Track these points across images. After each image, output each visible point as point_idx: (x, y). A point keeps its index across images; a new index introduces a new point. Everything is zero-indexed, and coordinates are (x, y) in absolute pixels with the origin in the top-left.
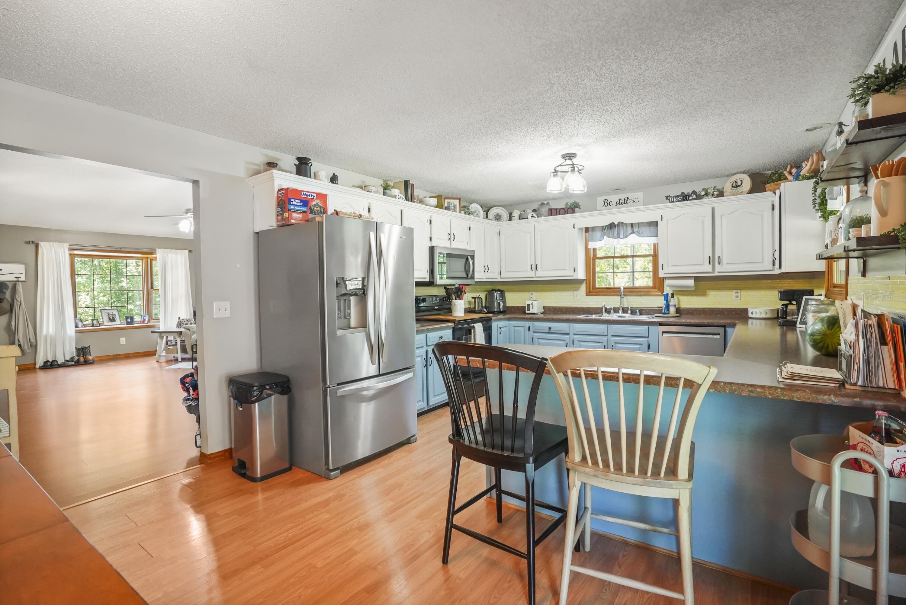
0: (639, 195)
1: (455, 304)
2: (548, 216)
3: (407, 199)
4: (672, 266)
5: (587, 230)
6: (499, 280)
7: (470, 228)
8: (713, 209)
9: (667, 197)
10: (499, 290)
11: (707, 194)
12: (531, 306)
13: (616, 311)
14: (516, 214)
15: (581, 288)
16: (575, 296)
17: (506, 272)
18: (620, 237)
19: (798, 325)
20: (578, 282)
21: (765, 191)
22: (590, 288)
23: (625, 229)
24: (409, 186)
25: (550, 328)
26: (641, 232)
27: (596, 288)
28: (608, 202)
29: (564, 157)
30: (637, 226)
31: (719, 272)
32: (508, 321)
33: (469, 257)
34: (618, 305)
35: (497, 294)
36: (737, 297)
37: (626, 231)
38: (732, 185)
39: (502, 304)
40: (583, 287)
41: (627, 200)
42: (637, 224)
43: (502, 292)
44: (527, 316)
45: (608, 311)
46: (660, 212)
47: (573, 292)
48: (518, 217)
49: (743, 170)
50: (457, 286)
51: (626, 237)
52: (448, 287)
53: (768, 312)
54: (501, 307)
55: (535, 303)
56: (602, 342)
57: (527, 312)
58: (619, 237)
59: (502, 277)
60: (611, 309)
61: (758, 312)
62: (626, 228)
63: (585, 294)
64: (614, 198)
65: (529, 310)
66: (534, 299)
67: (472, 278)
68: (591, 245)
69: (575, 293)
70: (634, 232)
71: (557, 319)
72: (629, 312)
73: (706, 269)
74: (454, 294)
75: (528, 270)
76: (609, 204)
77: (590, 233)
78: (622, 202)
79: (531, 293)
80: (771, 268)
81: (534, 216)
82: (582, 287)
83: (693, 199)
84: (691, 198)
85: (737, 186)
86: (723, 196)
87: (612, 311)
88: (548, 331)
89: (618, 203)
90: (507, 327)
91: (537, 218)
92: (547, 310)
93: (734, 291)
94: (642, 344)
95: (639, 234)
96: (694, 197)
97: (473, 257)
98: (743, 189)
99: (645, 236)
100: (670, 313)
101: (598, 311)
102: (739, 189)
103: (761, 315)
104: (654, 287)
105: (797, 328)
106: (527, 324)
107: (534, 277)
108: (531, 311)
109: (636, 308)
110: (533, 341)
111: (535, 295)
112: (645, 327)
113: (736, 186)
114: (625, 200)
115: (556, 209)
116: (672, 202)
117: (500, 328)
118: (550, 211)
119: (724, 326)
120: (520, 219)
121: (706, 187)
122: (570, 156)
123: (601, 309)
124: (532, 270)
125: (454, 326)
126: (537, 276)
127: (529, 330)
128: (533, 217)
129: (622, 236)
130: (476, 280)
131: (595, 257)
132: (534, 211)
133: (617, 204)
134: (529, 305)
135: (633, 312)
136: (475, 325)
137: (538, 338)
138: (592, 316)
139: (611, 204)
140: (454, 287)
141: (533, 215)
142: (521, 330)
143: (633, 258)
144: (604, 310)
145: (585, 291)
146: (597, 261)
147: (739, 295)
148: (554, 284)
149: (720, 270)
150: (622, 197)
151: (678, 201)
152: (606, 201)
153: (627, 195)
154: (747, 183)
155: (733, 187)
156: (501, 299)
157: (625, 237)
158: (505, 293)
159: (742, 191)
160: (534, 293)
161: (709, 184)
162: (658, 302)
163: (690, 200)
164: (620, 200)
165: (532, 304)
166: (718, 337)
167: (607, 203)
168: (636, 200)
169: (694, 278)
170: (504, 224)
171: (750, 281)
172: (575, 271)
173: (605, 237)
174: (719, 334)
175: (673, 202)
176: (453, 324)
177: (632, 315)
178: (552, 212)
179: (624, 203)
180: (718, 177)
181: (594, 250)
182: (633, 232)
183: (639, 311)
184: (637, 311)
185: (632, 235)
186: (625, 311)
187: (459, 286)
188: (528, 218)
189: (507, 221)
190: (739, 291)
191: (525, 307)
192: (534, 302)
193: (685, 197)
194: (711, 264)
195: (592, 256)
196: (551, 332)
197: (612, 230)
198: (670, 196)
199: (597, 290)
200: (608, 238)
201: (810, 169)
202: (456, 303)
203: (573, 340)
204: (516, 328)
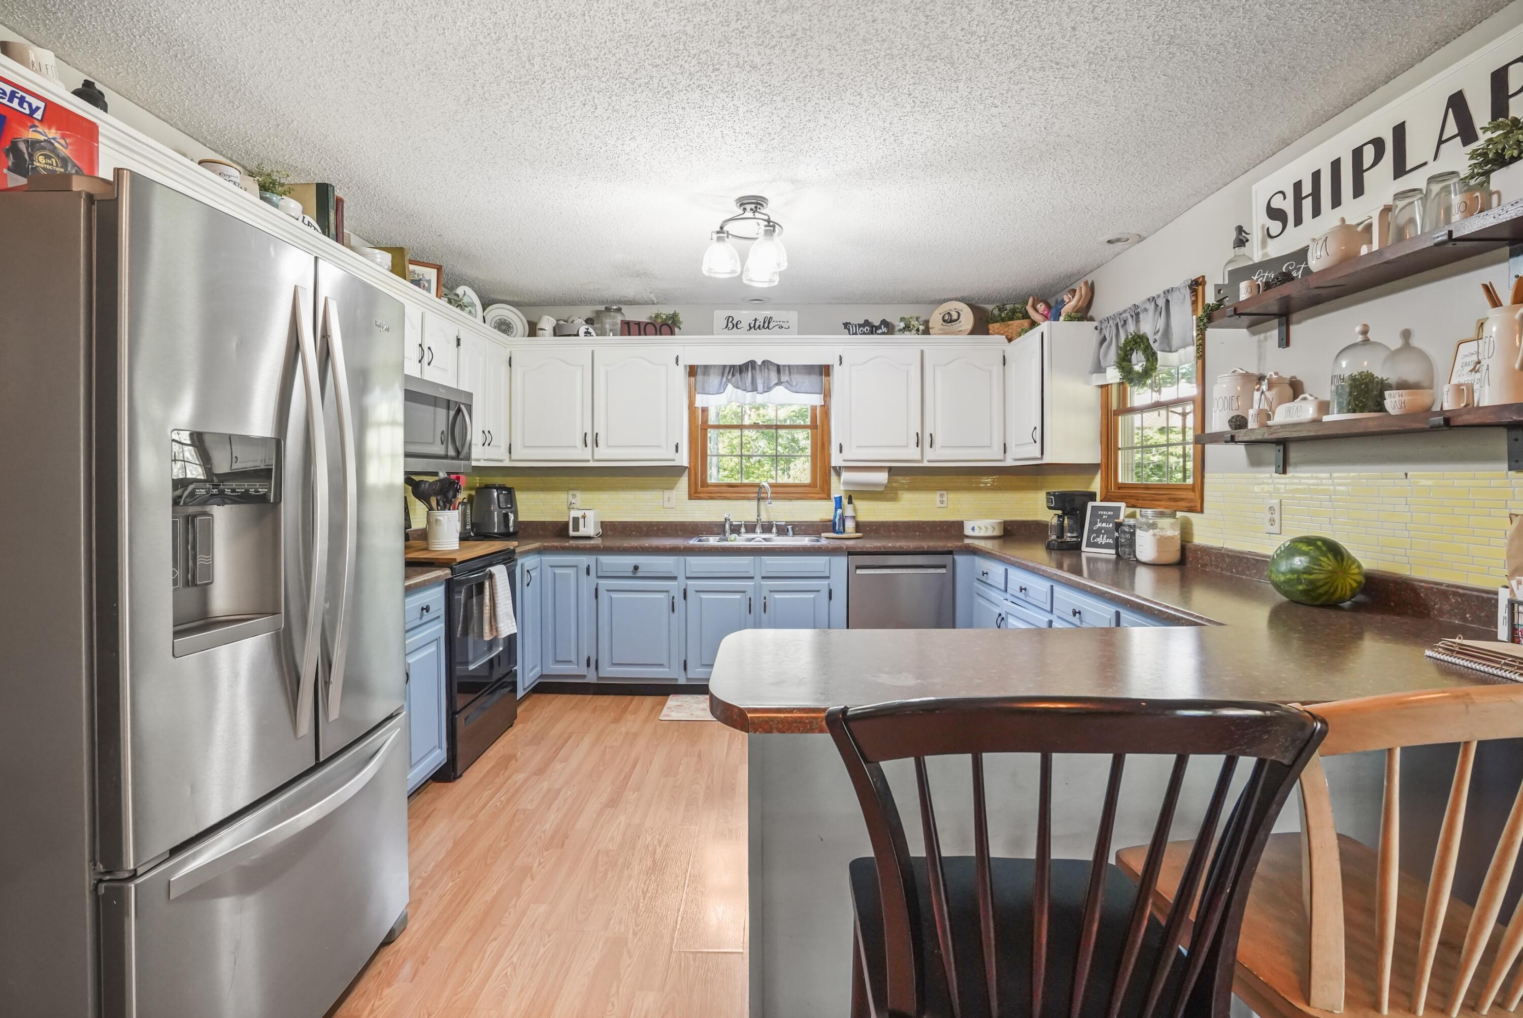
0: (792, 317)
1: (437, 520)
2: (622, 334)
3: (325, 230)
4: (858, 447)
5: (692, 371)
6: (507, 463)
7: (458, 340)
8: (922, 352)
9: (846, 325)
10: (500, 488)
11: (907, 328)
12: (581, 521)
13: (751, 528)
14: (547, 323)
15: (678, 485)
16: (666, 499)
17: (525, 447)
18: (757, 390)
19: (1084, 548)
20: (674, 472)
21: (987, 333)
22: (696, 484)
23: (766, 375)
24: (332, 203)
25: (636, 568)
26: (794, 384)
27: (708, 486)
28: (735, 322)
29: (741, 205)
30: (787, 372)
31: (929, 461)
32: (537, 556)
33: (463, 407)
34: (752, 518)
35: (501, 496)
36: (942, 502)
37: (769, 379)
38: (943, 317)
39: (512, 517)
40: (683, 483)
41: (769, 323)
42: (787, 368)
43: (510, 491)
44: (572, 543)
45: (736, 530)
46: (839, 350)
47: (661, 493)
48: (552, 332)
49: (959, 295)
50: (442, 475)
51: (768, 389)
52: (417, 478)
53: (996, 527)
54: (511, 523)
55: (590, 514)
56: (744, 592)
57: (572, 533)
58: (754, 389)
59: (513, 457)
60: (741, 525)
61: (983, 528)
62: (769, 374)
63: (687, 496)
64: (745, 316)
65: (578, 530)
66: (579, 507)
67: (468, 458)
68: (701, 401)
69: (667, 493)
70: (782, 383)
71: (641, 548)
72: (774, 530)
73: (909, 454)
74: (436, 495)
75: (577, 445)
76: (736, 326)
77: (700, 377)
78: (760, 325)
79: (571, 493)
80: (1001, 457)
81: (590, 333)
82: (680, 482)
83: (883, 333)
84: (879, 331)
85: (951, 321)
86: (929, 334)
87: (743, 530)
88: (631, 575)
89: (752, 325)
90: (536, 568)
91: (595, 337)
92: (609, 529)
93: (939, 493)
94: (819, 591)
95: (789, 386)
96: (884, 330)
97: (469, 408)
98: (961, 326)
99: (803, 389)
100: (847, 530)
101: (718, 529)
102: (955, 326)
103: (986, 531)
104: (812, 485)
105: (1083, 554)
106: (584, 560)
107: (588, 461)
108: (582, 532)
109: (788, 523)
110: (597, 597)
111: (580, 498)
112: (824, 559)
113: (949, 320)
114: (764, 322)
115: (639, 324)
116: (853, 334)
117: (528, 571)
118: (626, 326)
119: (950, 553)
120: (555, 335)
121: (907, 316)
122: (753, 203)
123: (723, 525)
124: (586, 446)
125: (450, 576)
126: (596, 457)
127: (588, 573)
128: (587, 333)
129: (760, 387)
130: (474, 464)
131: (705, 427)
132: (589, 321)
133: (751, 328)
134: (576, 520)
135: (782, 531)
136: (493, 569)
137: (608, 591)
138: (708, 540)
139: (739, 326)
140: (436, 478)
141: (588, 329)
142: (570, 574)
143: (776, 429)
144: (727, 526)
145: (687, 490)
146: (711, 433)
147: (945, 499)
148: (624, 476)
149: (933, 457)
150: (761, 315)
151: (864, 333)
152: (731, 319)
153: (768, 313)
154: (967, 319)
155: (944, 321)
156: (509, 506)
157: (766, 390)
158: (517, 493)
159: (960, 329)
160: (579, 494)
161: (909, 312)
162: (821, 511)
163: (878, 334)
164: (756, 320)
165: (584, 517)
166: (943, 571)
167: (732, 324)
168: (785, 325)
169: (887, 470)
170: (519, 343)
171: (960, 477)
172: (677, 451)
173: (730, 386)
174: (944, 567)
175: (856, 334)
176: (448, 571)
177: (779, 536)
178: (629, 328)
179: (763, 327)
180: (917, 303)
181: (705, 410)
182: (779, 383)
183: (793, 529)
184: (790, 527)
185: (778, 387)
186: (767, 528)
187: (446, 476)
188: (577, 335)
189: (523, 336)
190: (945, 492)
191: (567, 523)
192: (588, 513)
193: (870, 328)
194: (920, 445)
195: (700, 423)
196: (639, 574)
197: (743, 374)
198: (850, 323)
199: (709, 488)
200: (735, 389)
201: (1076, 306)
202: (439, 518)
203: (685, 590)
204: (558, 571)
